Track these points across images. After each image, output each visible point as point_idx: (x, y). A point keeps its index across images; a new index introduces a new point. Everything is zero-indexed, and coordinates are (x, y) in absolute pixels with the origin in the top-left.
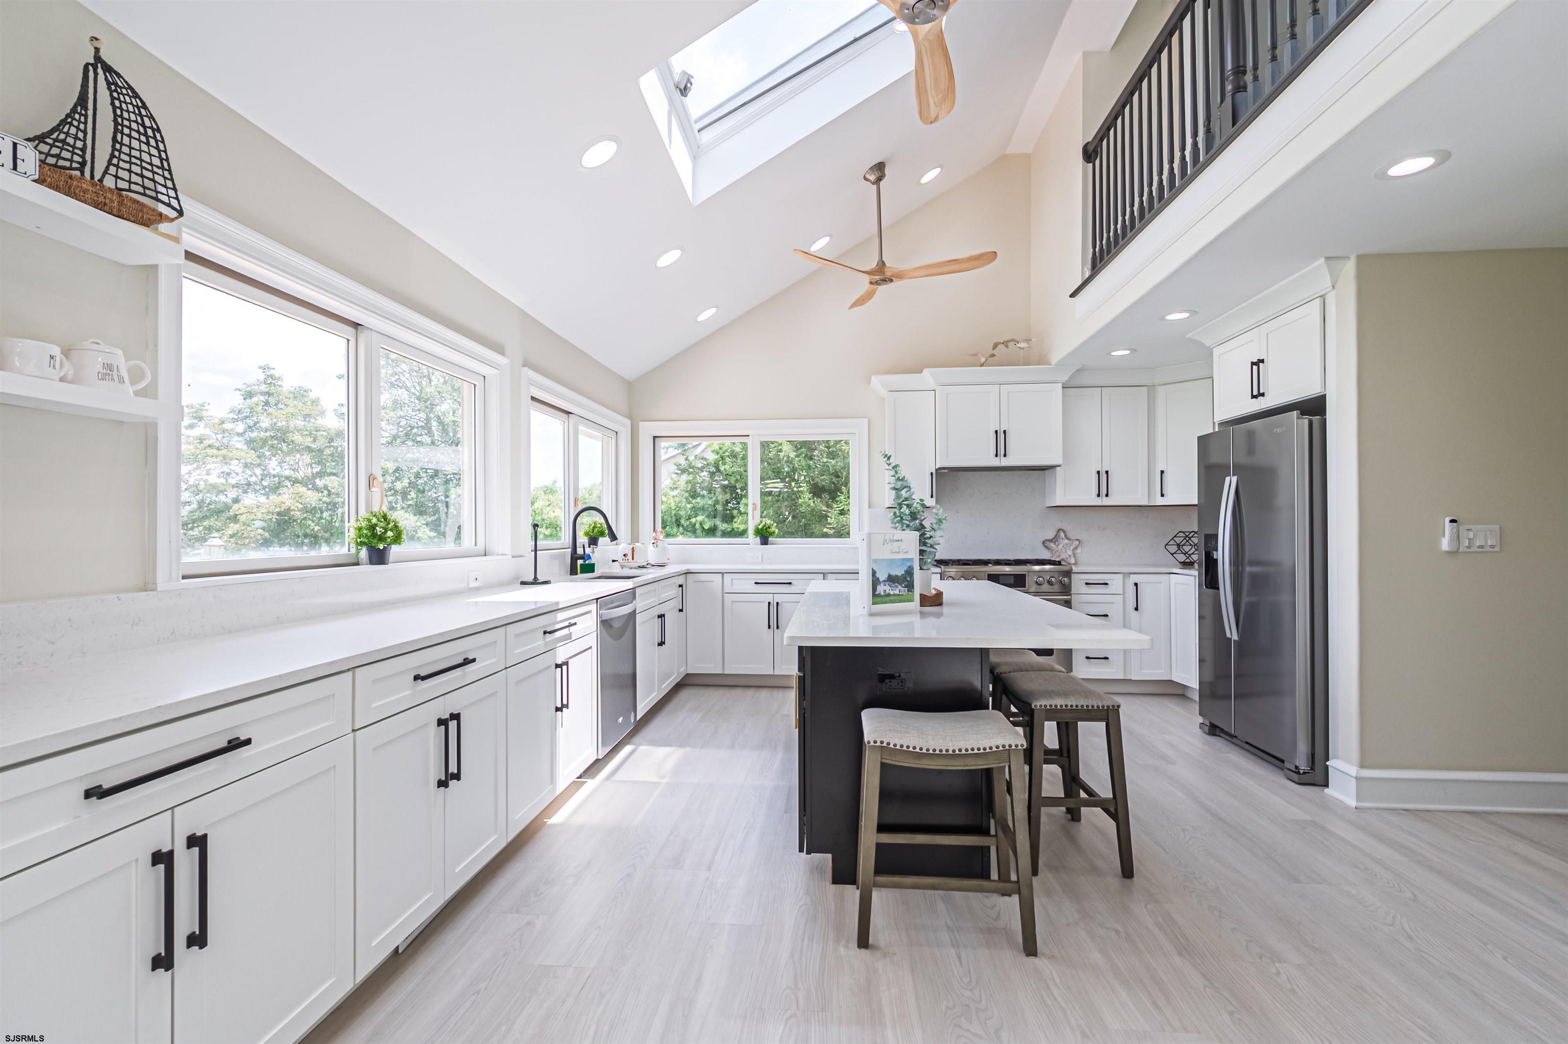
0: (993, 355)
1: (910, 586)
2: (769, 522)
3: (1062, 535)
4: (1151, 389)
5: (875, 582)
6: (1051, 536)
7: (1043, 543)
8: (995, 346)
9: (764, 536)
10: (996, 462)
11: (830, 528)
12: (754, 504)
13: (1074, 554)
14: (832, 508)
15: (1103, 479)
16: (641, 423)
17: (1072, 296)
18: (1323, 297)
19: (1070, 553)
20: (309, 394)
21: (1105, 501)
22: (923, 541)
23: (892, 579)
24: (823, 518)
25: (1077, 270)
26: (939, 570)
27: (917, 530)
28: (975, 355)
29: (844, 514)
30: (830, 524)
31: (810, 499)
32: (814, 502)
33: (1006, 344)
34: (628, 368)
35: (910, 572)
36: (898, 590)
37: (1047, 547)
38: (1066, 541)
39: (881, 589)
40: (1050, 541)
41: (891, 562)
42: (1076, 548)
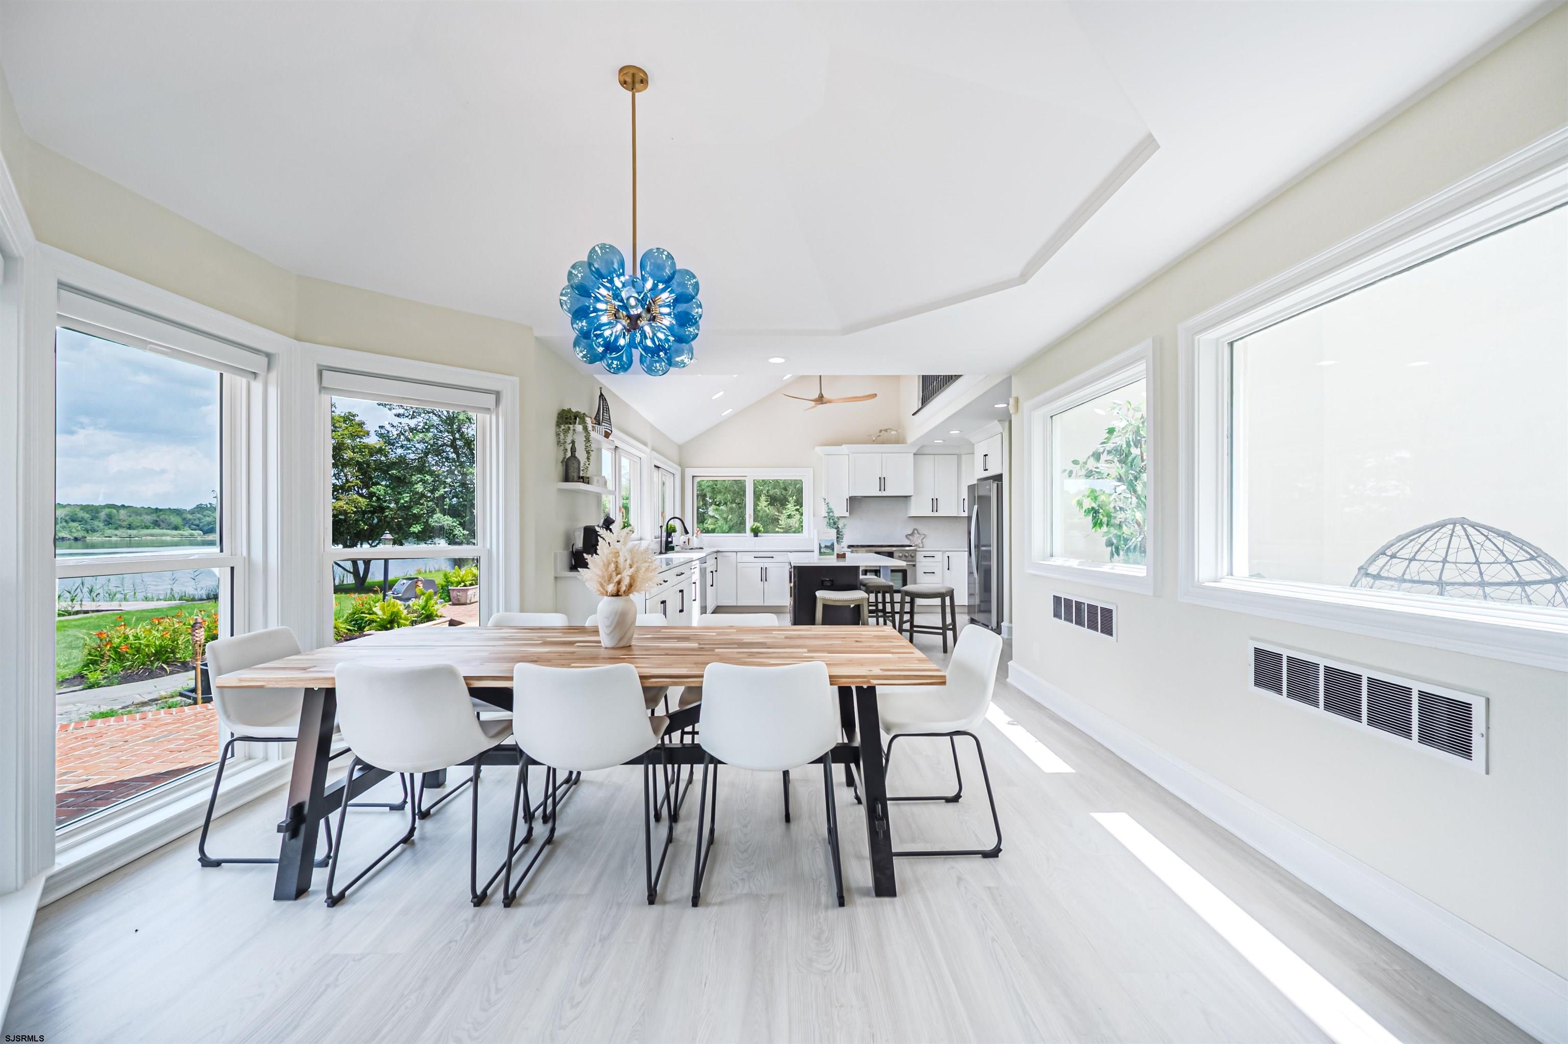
0: (879, 436)
1: (833, 550)
2: (759, 525)
3: (916, 532)
4: (959, 456)
5: (820, 548)
6: (910, 532)
7: (906, 536)
8: (881, 431)
9: (756, 532)
10: (880, 494)
11: (780, 528)
12: (750, 515)
13: (922, 542)
14: (782, 513)
15: (935, 502)
16: (686, 469)
17: (913, 415)
18: (1002, 433)
19: (920, 541)
20: (356, 418)
21: (936, 514)
22: (838, 533)
23: (826, 547)
24: (776, 520)
25: (917, 404)
26: (850, 550)
27: (836, 529)
28: (870, 436)
29: (792, 518)
30: (780, 525)
31: (765, 507)
32: (769, 509)
33: (886, 430)
34: (680, 439)
35: (833, 544)
36: (828, 551)
37: (908, 538)
38: (918, 535)
39: (822, 550)
40: (910, 535)
41: (826, 541)
42: (923, 539)
